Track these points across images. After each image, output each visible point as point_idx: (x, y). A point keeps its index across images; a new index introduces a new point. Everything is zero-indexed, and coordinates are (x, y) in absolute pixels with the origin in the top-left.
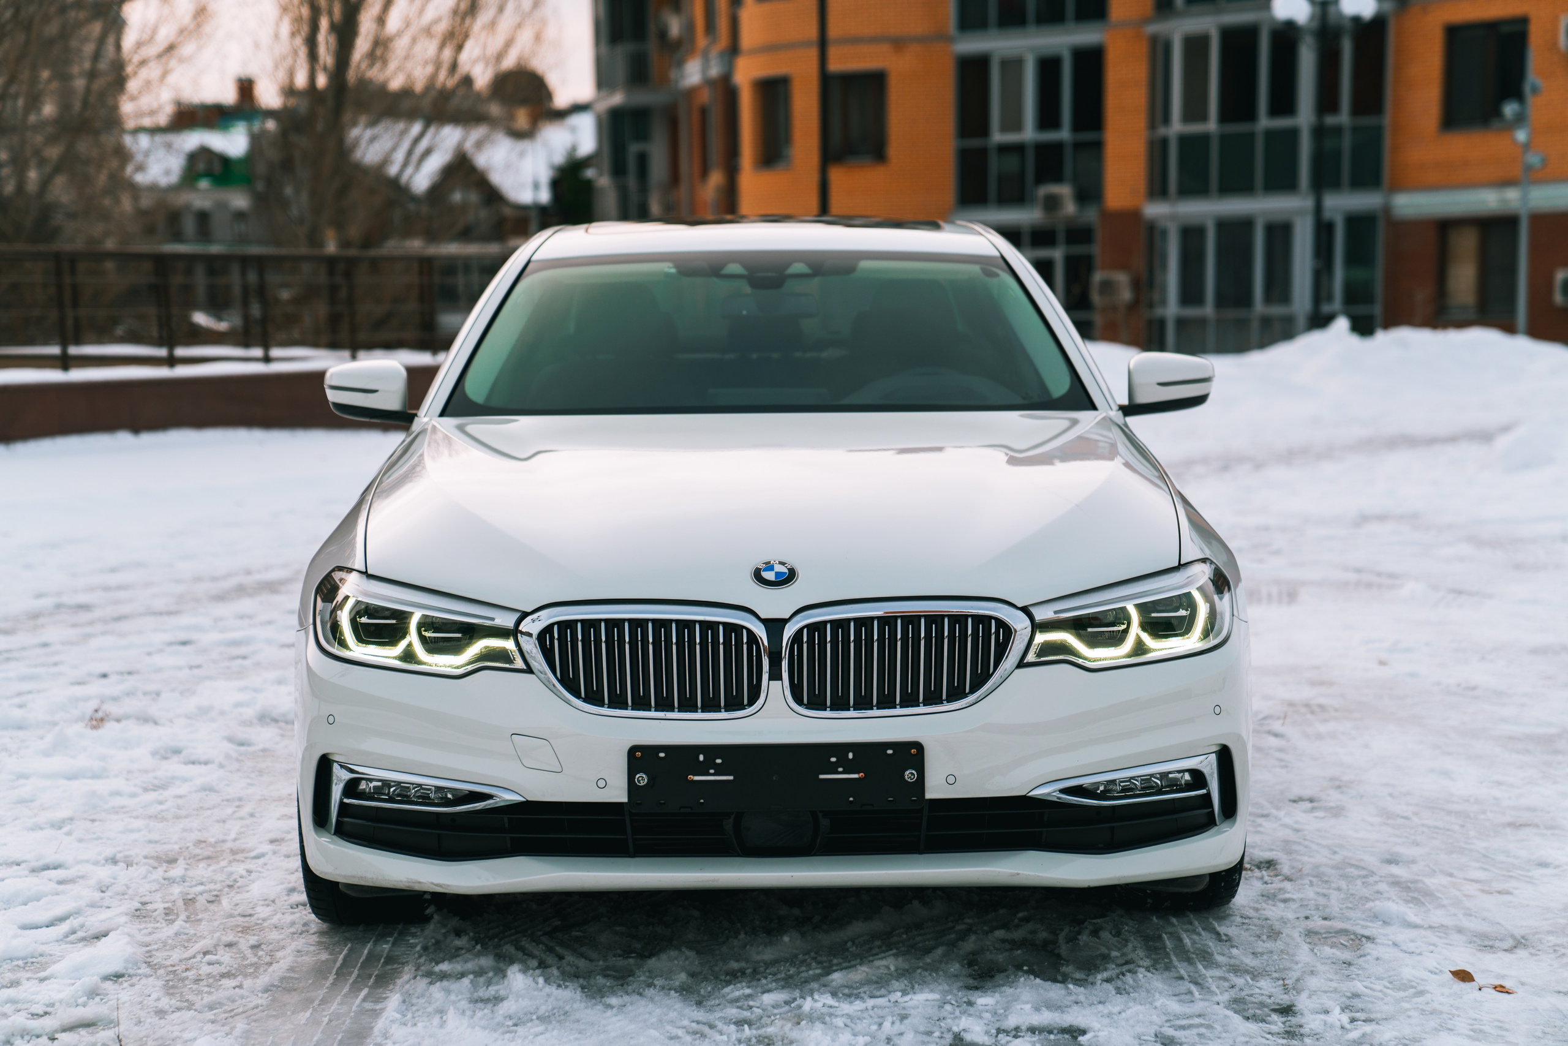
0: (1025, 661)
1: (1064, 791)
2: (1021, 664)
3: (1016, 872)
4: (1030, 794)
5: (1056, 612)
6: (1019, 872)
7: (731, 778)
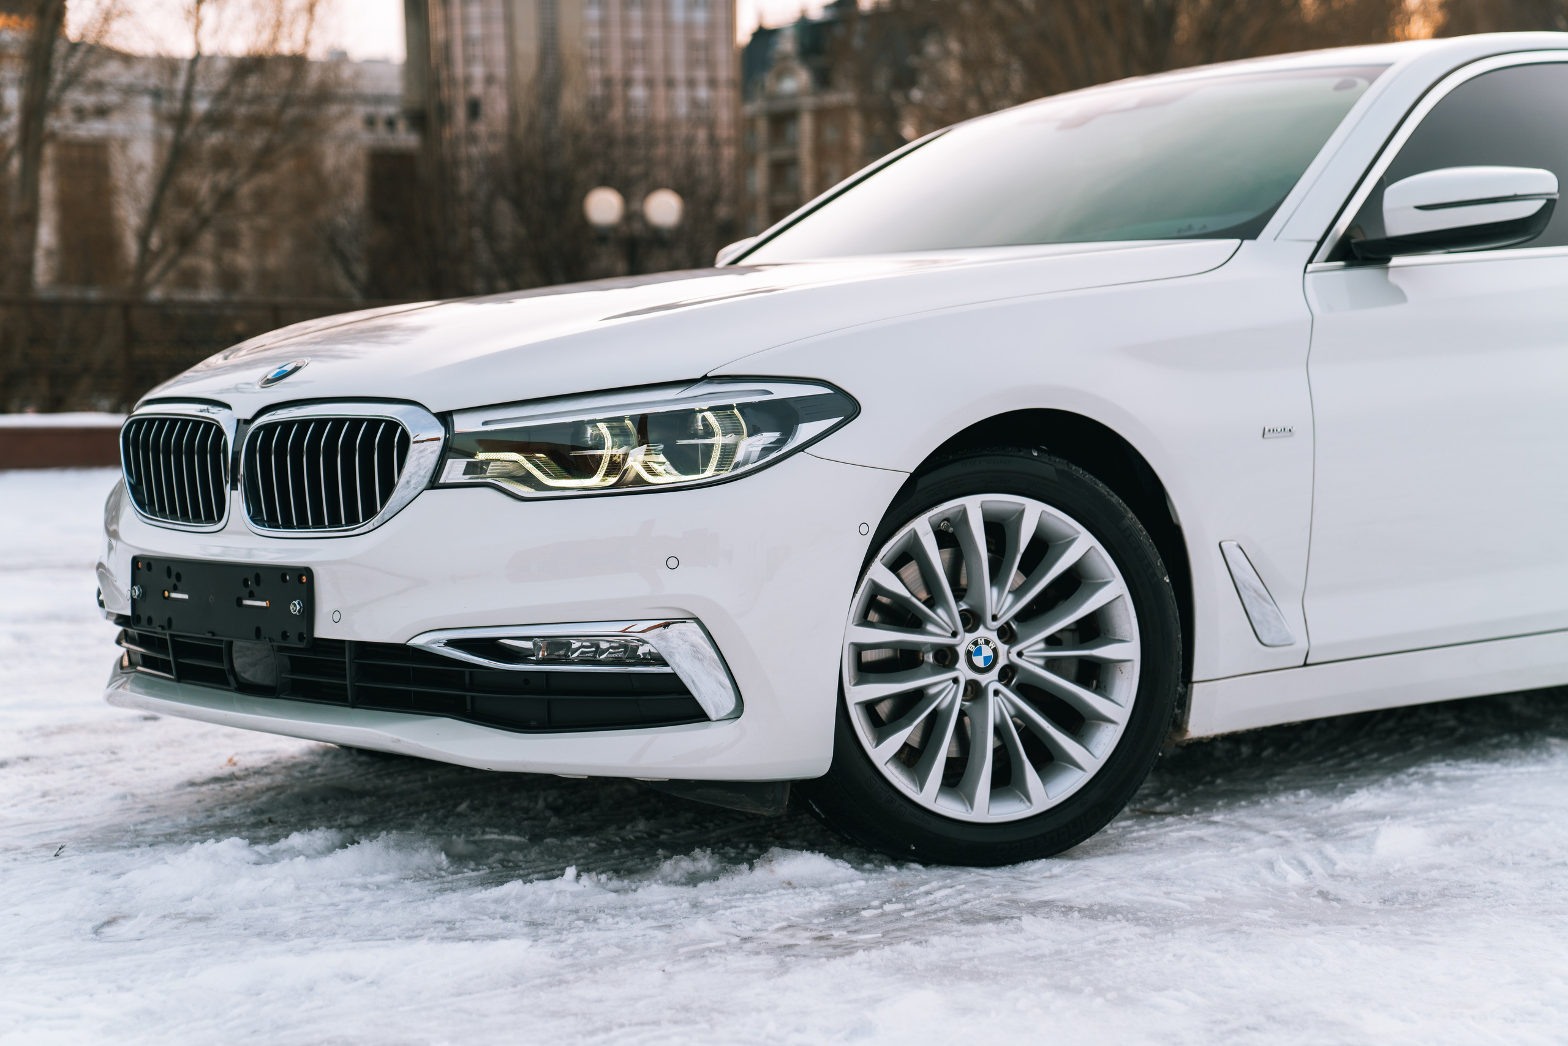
0: (442, 481)
1: (451, 643)
2: (434, 483)
3: (396, 737)
4: (409, 643)
5: (485, 423)
6: (400, 738)
7: (186, 597)
